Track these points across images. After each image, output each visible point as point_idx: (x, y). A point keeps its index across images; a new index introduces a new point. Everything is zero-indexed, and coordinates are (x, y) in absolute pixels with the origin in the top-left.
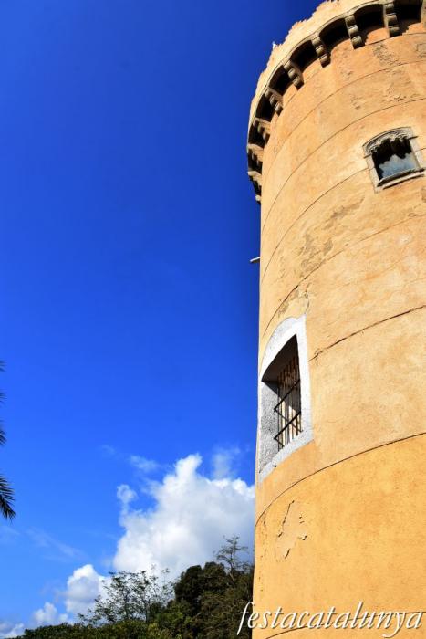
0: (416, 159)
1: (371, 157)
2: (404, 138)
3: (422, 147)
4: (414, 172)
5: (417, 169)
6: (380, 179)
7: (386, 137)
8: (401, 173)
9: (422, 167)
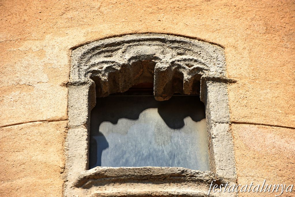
0: (210, 146)
1: (84, 91)
2: (196, 73)
3: (237, 114)
4: (194, 180)
5: (204, 174)
6: (89, 166)
7: (147, 49)
8: (157, 169)
9: (220, 174)
